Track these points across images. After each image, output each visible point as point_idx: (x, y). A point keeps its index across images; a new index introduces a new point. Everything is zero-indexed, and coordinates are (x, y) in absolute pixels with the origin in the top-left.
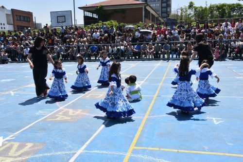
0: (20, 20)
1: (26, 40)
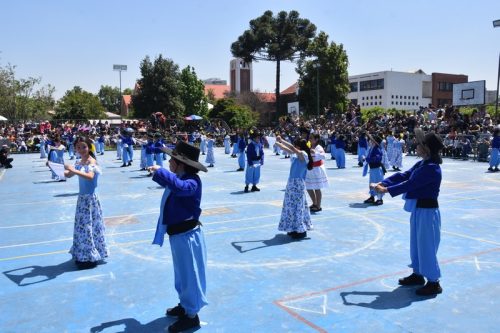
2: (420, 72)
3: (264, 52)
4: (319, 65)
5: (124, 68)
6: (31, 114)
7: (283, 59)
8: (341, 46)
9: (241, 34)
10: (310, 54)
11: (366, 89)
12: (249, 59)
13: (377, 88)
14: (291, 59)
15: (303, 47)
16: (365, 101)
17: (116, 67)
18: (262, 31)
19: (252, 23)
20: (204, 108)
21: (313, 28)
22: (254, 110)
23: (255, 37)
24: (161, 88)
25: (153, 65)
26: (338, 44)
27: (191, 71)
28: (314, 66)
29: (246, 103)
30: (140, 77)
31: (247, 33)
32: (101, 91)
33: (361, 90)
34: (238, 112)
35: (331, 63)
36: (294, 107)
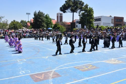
0: (117, 21)
1: (120, 30)
2: (111, 16)
5: (29, 14)
6: (2, 27)
9: (63, 5)
10: (82, 11)
12: (65, 12)
13: (99, 21)
14: (76, 12)
15: (81, 9)
16: (95, 24)
17: (27, 14)
18: (69, 4)
19: (66, 2)
20: (51, 26)
21: (83, 3)
23: (67, 6)
24: (40, 20)
25: (37, 13)
26: (91, 8)
27: (48, 15)
30: (34, 17)
31: (64, 5)
32: (21, 22)
34: (61, 27)
35: (89, 13)
36: (79, 26)
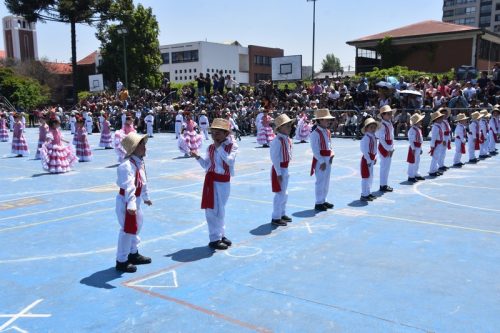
2: (236, 43)
3: (53, 11)
4: (125, 31)
7: (79, 20)
8: (150, 10)
10: (113, 18)
11: (179, 61)
12: (33, 18)
13: (191, 61)
14: (90, 22)
15: (103, 8)
16: (179, 75)
22: (42, 83)
26: (146, 7)
28: (119, 32)
29: (31, 74)
33: (173, 62)
34: (21, 86)
35: (139, 29)
36: (96, 81)
